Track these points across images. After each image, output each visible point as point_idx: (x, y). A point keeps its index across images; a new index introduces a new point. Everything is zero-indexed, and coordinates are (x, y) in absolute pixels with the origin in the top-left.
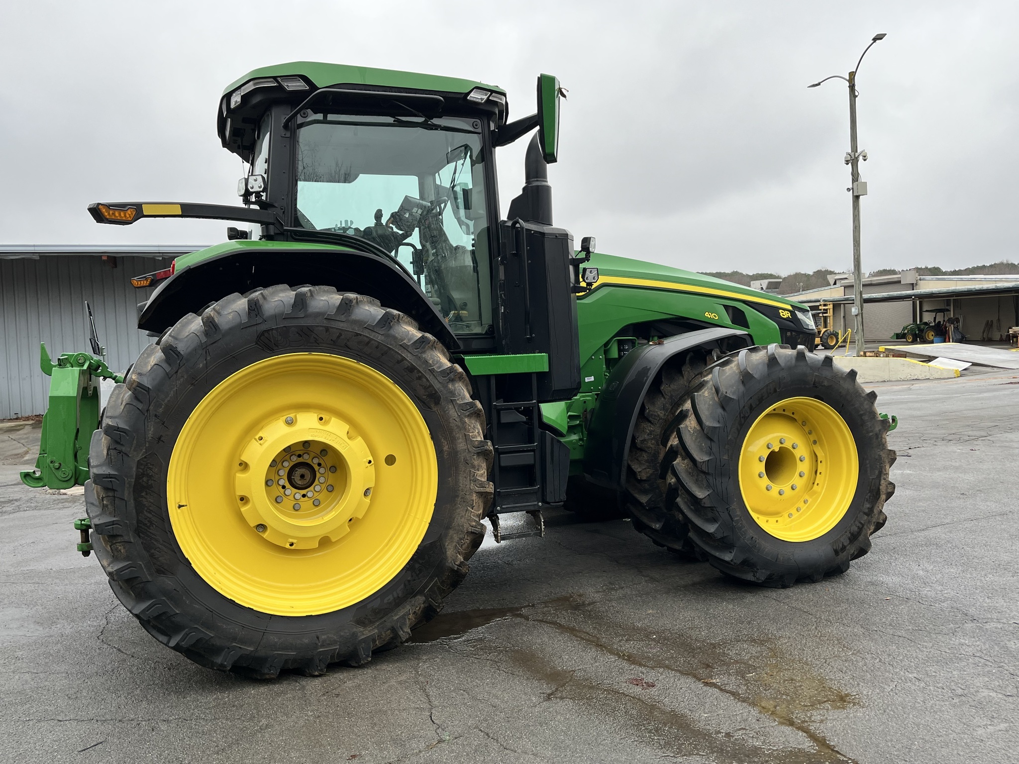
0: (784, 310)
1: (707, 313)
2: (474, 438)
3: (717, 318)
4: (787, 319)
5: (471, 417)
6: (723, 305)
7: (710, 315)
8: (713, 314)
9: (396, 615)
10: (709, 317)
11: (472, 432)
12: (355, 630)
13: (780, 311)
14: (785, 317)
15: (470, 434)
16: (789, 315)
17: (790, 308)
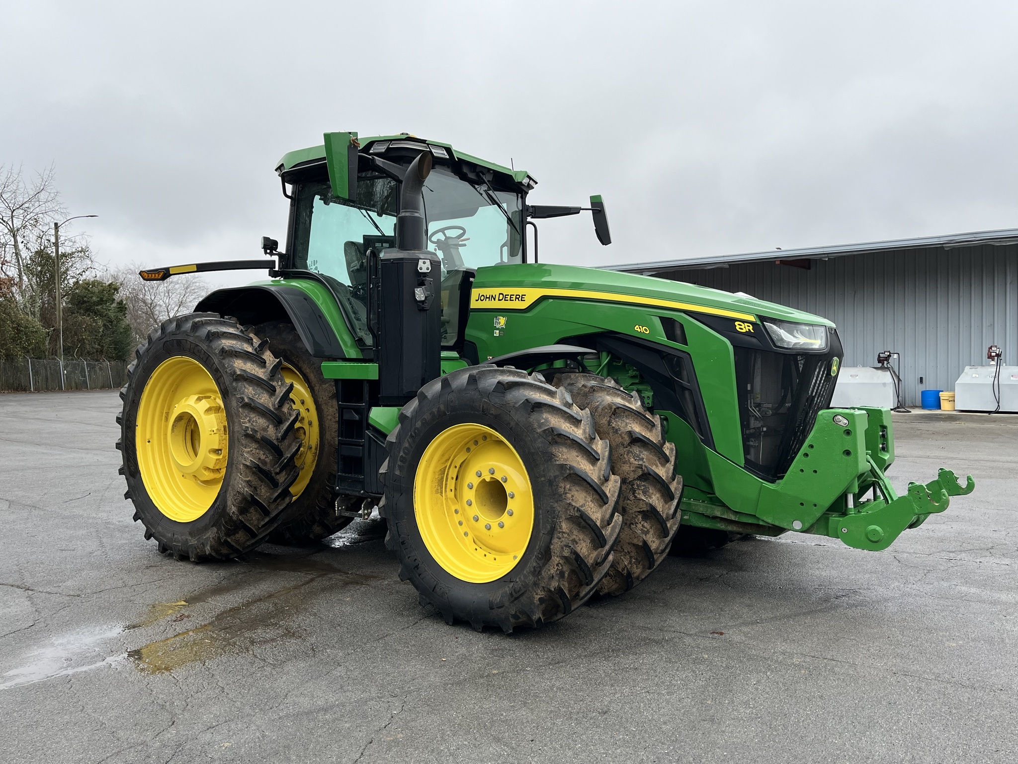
0: (744, 321)
1: (637, 326)
2: (244, 423)
3: (648, 332)
4: (748, 333)
5: (244, 408)
6: (659, 317)
7: (640, 328)
8: (644, 328)
9: (205, 536)
10: (639, 330)
11: (244, 419)
12: (187, 538)
13: (737, 323)
14: (744, 331)
15: (242, 420)
16: (751, 328)
17: (752, 318)
